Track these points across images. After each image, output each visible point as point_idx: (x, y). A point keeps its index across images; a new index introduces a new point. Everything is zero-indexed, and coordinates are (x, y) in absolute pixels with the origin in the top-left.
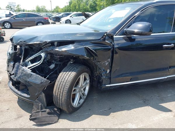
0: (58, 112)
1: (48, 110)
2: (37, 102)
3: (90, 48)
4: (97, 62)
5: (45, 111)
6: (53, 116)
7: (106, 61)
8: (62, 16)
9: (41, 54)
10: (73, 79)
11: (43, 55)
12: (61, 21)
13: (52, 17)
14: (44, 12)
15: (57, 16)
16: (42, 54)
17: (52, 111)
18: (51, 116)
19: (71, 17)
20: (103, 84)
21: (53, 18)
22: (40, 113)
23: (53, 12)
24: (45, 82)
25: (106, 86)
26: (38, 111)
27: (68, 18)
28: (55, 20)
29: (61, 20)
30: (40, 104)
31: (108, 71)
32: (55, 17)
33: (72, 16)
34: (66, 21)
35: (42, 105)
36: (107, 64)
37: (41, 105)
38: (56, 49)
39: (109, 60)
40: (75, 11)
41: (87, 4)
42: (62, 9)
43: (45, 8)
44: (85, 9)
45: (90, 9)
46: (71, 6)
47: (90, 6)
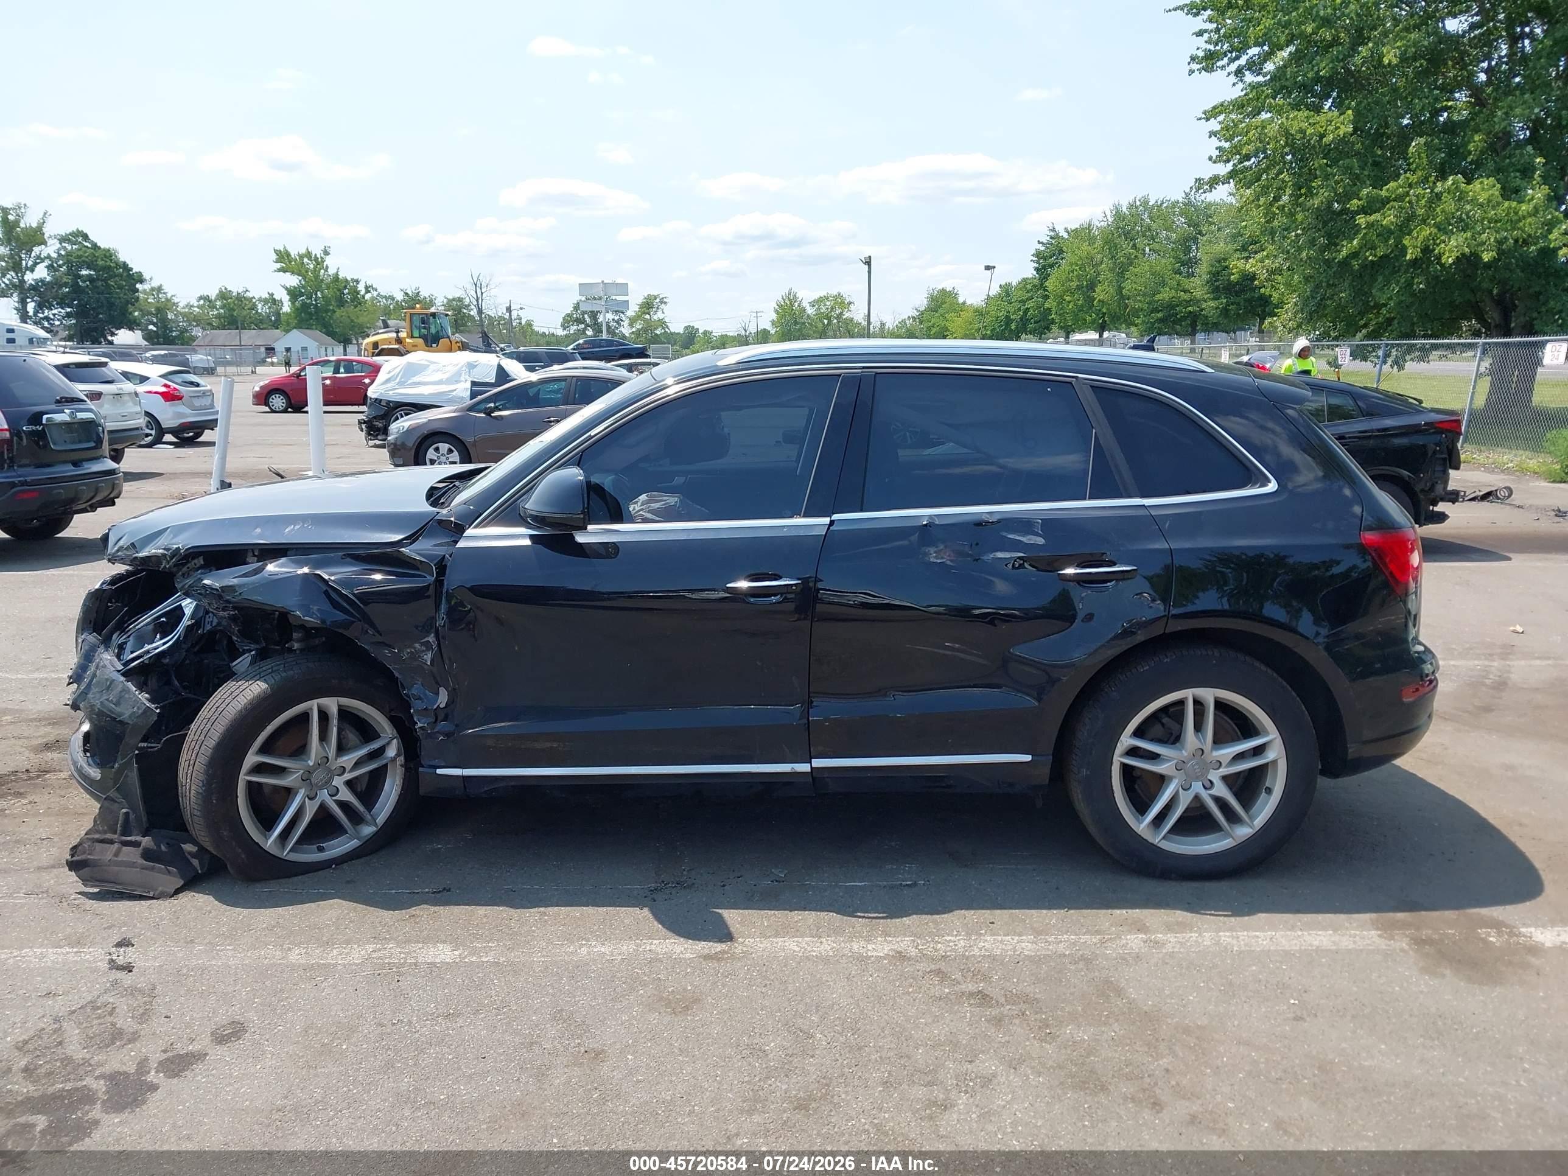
0: (195, 862)
1: (147, 841)
2: (113, 800)
3: (329, 577)
4: (376, 644)
5: (136, 844)
6: (160, 871)
7: (418, 645)
9: (184, 603)
10: (246, 709)
11: (188, 606)
16: (189, 600)
17: (163, 848)
18: (152, 869)
20: (427, 761)
22: (116, 845)
24: (142, 714)
25: (439, 771)
26: (109, 836)
30: (124, 810)
31: (443, 697)
35: (132, 817)
36: (428, 657)
37: (127, 814)
38: (206, 582)
39: (431, 638)
40: (1083, 327)
41: (1188, 264)
42: (979, 312)
43: (846, 315)
44: (1171, 306)
45: (1210, 306)
46: (1050, 284)
47: (1215, 275)
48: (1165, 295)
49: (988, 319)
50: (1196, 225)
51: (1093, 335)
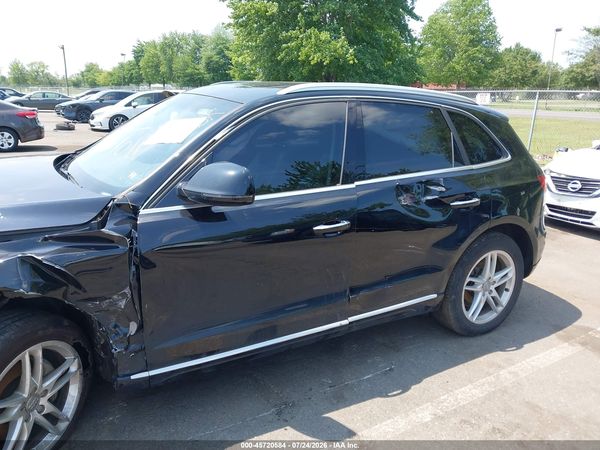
3: (40, 258)
4: (81, 300)
7: (115, 297)
8: (101, 103)
12: (92, 122)
13: (63, 104)
14: (40, 83)
15: (82, 101)
19: (129, 105)
20: (120, 373)
21: (64, 108)
23: (77, 84)
25: (133, 377)
27: (119, 108)
28: (73, 114)
29: (93, 118)
31: (133, 327)
32: (74, 106)
33: (133, 104)
34: (112, 119)
36: (122, 304)
39: (127, 290)
40: (156, 82)
41: (197, 59)
42: (110, 74)
43: (46, 71)
44: (191, 75)
45: (207, 76)
46: (141, 64)
47: (208, 64)
48: (189, 71)
49: (115, 77)
50: (198, 44)
51: (162, 86)
